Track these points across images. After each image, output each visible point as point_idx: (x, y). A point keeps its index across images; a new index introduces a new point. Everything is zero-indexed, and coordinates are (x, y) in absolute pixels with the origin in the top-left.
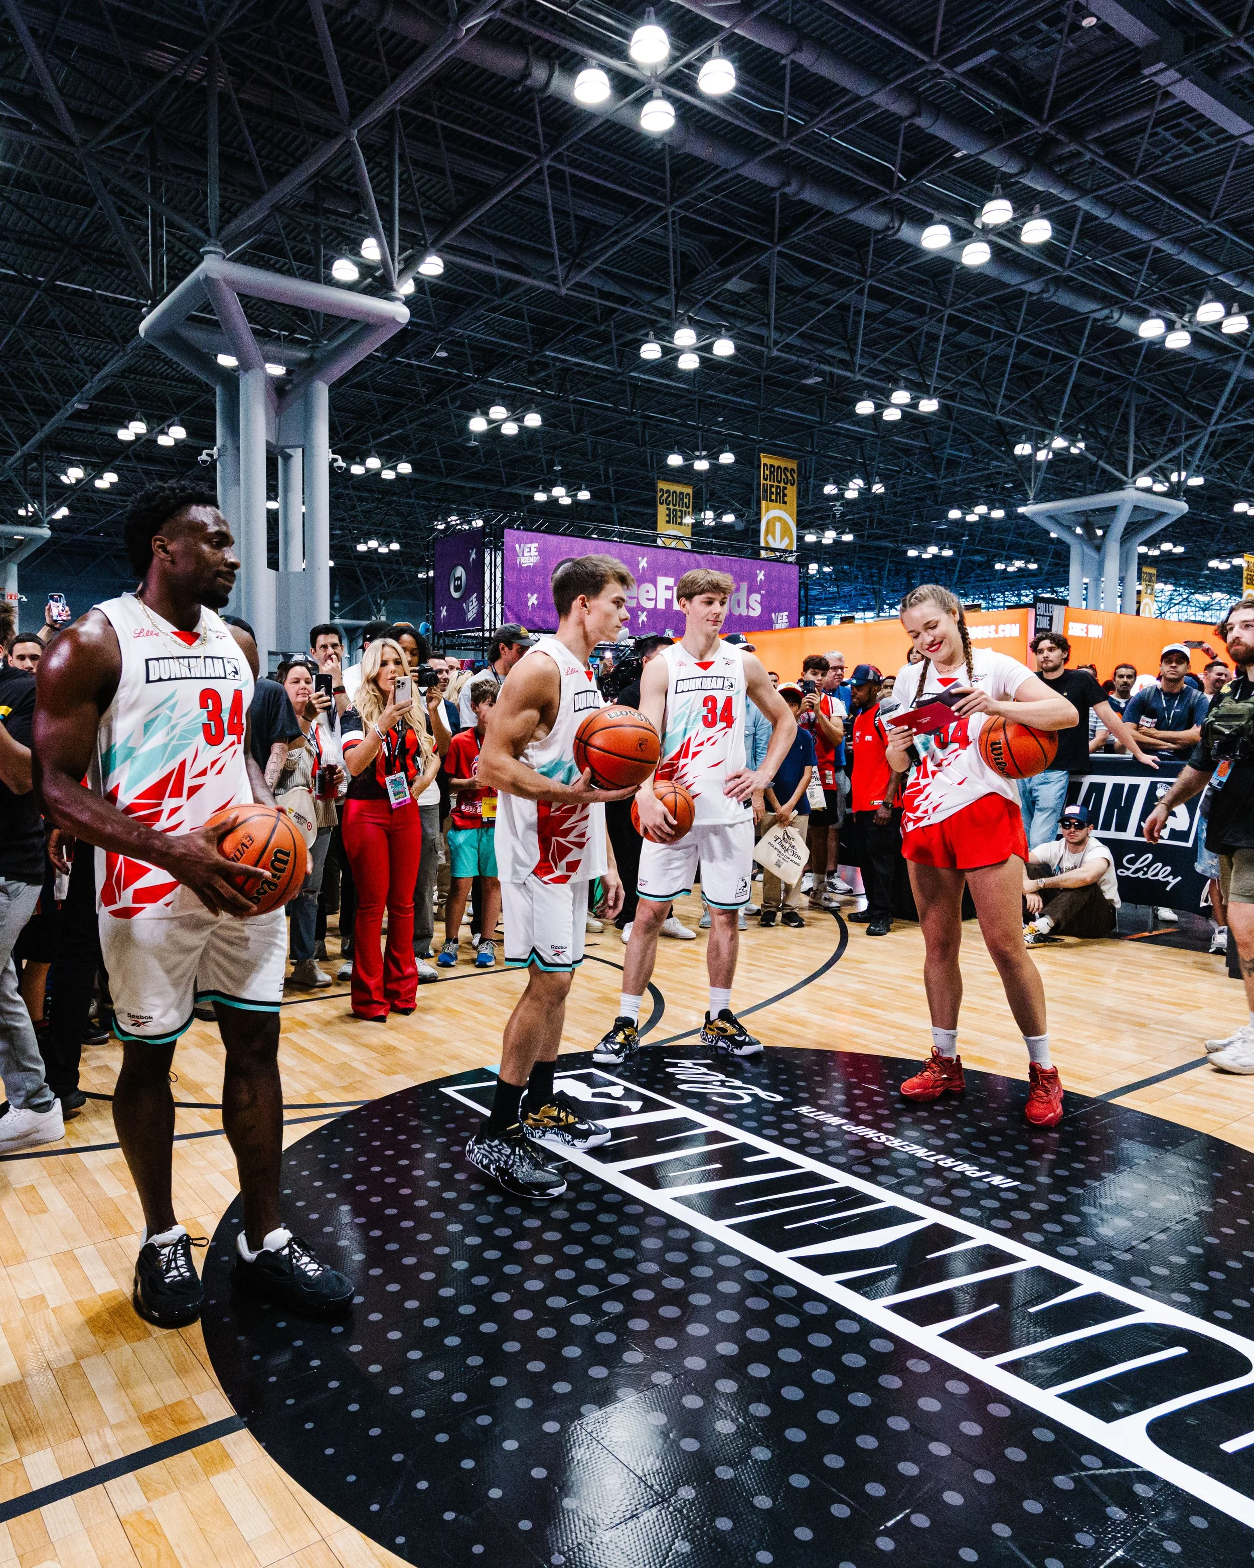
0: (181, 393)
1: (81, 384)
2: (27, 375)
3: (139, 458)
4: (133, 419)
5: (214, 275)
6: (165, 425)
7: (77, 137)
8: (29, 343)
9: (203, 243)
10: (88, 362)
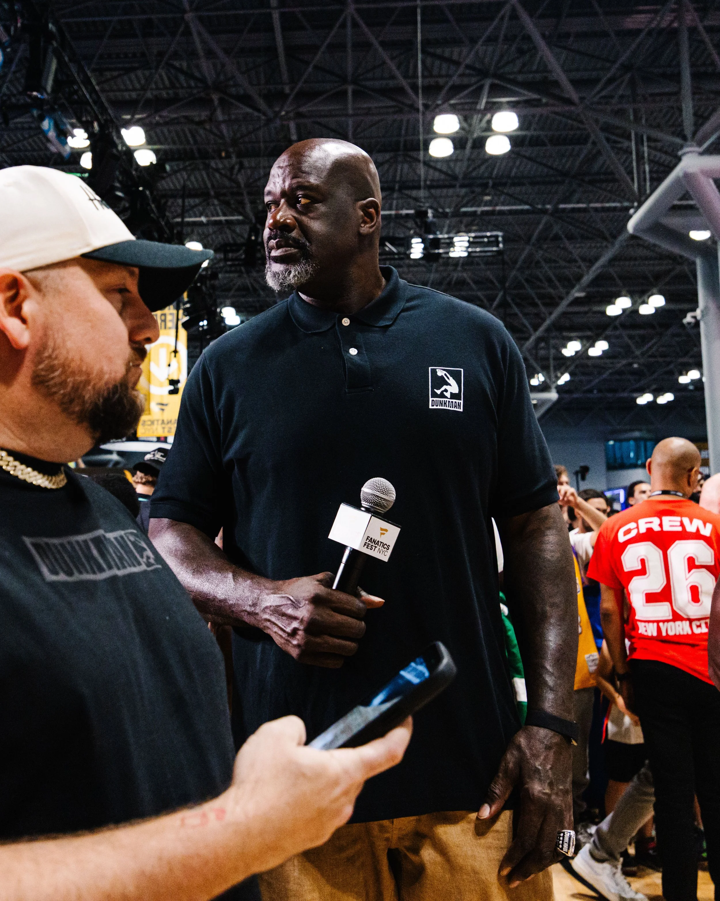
0: (657, 268)
1: (579, 278)
2: (538, 279)
3: (624, 326)
4: (619, 295)
5: (690, 170)
6: (645, 298)
7: (575, 96)
8: (539, 255)
9: (682, 147)
10: (584, 259)
